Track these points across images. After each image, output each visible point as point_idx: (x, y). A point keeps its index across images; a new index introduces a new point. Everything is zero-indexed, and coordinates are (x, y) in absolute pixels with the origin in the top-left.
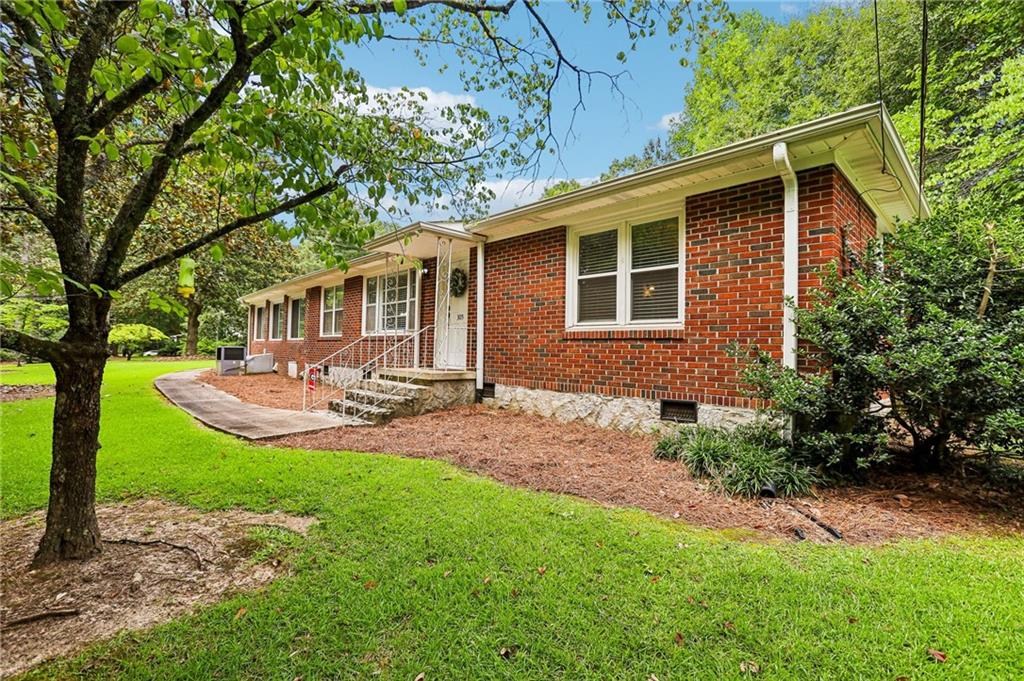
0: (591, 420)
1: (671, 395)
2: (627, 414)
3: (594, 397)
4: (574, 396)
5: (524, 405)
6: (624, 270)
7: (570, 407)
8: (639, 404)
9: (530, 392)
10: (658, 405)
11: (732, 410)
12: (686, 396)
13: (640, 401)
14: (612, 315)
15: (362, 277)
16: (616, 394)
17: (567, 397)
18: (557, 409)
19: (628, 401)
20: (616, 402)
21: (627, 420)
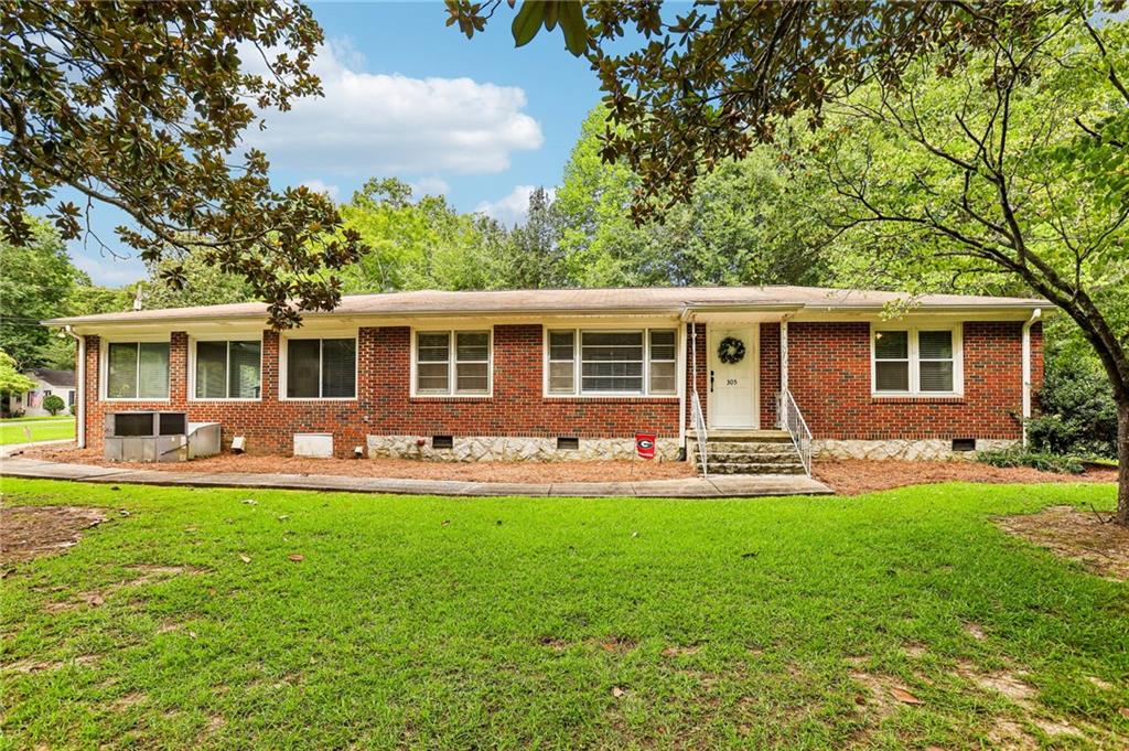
0: (899, 457)
1: (958, 436)
2: (929, 449)
3: (902, 442)
4: (884, 442)
5: (836, 453)
6: (914, 359)
7: (881, 450)
8: (936, 443)
9: (840, 442)
10: (950, 442)
11: (995, 441)
12: (968, 435)
13: (937, 441)
14: (906, 387)
15: (541, 326)
16: (919, 438)
17: (876, 444)
18: (869, 452)
19: (929, 441)
20: (918, 443)
21: (929, 453)
